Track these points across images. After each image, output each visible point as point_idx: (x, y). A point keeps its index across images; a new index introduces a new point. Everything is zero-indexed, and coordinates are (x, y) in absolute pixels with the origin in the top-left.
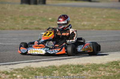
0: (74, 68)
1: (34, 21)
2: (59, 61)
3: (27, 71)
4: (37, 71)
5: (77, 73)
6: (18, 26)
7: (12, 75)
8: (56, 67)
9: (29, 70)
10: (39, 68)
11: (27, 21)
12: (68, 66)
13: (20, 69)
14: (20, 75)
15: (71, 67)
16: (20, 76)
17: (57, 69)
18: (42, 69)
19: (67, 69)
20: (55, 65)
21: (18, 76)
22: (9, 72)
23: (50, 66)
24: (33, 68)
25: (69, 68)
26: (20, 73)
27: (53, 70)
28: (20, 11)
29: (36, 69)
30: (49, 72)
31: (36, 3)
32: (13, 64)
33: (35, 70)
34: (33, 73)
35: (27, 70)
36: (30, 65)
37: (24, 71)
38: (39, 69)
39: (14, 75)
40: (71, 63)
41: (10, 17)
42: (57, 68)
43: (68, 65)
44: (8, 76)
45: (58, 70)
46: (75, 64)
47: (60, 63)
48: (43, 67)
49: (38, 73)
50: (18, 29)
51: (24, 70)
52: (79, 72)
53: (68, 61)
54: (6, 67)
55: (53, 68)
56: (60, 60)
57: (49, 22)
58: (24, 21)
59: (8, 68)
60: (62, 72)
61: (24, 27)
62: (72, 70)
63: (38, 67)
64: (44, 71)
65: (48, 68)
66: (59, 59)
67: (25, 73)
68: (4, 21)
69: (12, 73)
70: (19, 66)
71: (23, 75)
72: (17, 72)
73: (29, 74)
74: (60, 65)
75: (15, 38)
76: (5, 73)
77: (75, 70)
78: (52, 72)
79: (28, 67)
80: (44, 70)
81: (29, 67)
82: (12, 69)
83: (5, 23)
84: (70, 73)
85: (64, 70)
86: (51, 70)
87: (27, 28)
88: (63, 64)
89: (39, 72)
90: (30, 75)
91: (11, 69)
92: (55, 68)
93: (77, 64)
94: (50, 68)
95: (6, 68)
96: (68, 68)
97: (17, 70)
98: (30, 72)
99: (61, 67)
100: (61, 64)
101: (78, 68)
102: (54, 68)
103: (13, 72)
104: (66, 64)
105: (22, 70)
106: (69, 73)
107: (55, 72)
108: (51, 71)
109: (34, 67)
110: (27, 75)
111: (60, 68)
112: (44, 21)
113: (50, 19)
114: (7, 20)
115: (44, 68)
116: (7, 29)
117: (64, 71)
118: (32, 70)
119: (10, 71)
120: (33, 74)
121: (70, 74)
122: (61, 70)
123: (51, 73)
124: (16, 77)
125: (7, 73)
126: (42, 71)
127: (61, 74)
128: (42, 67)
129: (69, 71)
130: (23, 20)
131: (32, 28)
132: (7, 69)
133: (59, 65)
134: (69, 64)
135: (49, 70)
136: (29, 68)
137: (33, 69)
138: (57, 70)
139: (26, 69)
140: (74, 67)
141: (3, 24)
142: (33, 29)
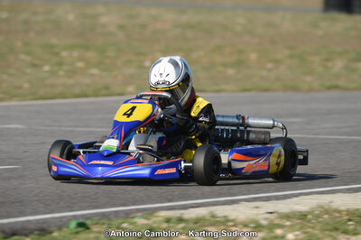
3: (320, 220)
4: (350, 220)
6: (308, 79)
7: (272, 232)
9: (326, 216)
10: (358, 210)
11: (338, 65)
13: (300, 212)
14: (297, 233)
16: (296, 235)
21: (290, 236)
22: (264, 222)
24: (339, 212)
26: (298, 227)
28: (320, 32)
29: (347, 215)
32: (277, 198)
33: (346, 218)
34: (337, 225)
35: (318, 216)
36: (331, 202)
37: (309, 221)
38: (358, 213)
39: (279, 232)
41: (287, 52)
44: (261, 235)
49: (351, 227)
50: (310, 90)
51: (310, 217)
54: (257, 207)
58: (330, 64)
59: (262, 211)
61: (329, 84)
67: (313, 228)
68: (270, 66)
69: (272, 227)
70: (297, 204)
71: (305, 233)
72: (288, 223)
73: (323, 230)
75: (296, 116)
76: (252, 225)
79: (323, 207)
81: (326, 207)
83: (270, 70)
87: (336, 87)
89: (357, 222)
90: (327, 233)
91: (271, 213)
95: (255, 211)
97: (287, 217)
98: (327, 224)
103: (277, 222)
105: (303, 216)
109: (343, 208)
110: (316, 232)
114: (277, 62)
116: (275, 90)
118: (336, 217)
119: (266, 219)
120: (336, 229)
124: (283, 237)
125: (258, 227)
130: (327, 60)
131: (352, 85)
136: (327, 212)
137: (337, 215)
139: (317, 212)
141: (264, 73)
142: (355, 89)
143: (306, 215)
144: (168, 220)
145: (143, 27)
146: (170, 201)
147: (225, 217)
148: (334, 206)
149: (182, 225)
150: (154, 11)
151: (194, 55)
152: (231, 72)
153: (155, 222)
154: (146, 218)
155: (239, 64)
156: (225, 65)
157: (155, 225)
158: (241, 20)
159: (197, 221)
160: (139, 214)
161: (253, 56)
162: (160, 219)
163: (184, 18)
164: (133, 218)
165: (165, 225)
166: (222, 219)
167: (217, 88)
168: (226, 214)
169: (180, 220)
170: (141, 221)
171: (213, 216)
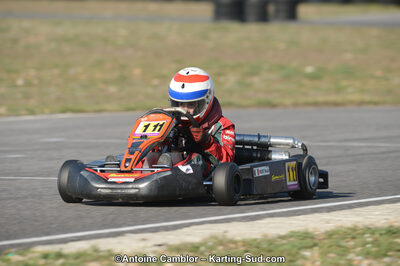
0: (376, 240)
1: (256, 80)
2: (326, 216)
3: (214, 251)
4: (247, 251)
5: (385, 255)
8: (313, 238)
9: (220, 248)
10: (255, 240)
11: (231, 80)
12: (354, 233)
15: (364, 234)
17: (315, 245)
18: (265, 246)
19: (352, 243)
20: (311, 230)
23: (292, 235)
24: (235, 242)
25: (357, 240)
27: (300, 249)
28: (210, 44)
29: (244, 246)
30: (289, 254)
31: (263, 17)
32: (167, 229)
33: (243, 249)
35: (212, 248)
36: (225, 232)
37: (202, 254)
38: (255, 244)
40: (367, 222)
41: (174, 66)
42: (316, 241)
43: (354, 229)
45: (321, 247)
46: (379, 225)
47: (328, 222)
48: (270, 237)
51: (202, 249)
52: (390, 253)
53: (357, 215)
54: (144, 240)
55: (304, 241)
56: (328, 212)
57: (306, 82)
58: (222, 79)
59: (150, 244)
60: (332, 255)
62: (368, 246)
63: (254, 237)
64: (270, 251)
65: (284, 241)
66: (328, 207)
68: (156, 82)
70: (188, 235)
74: (328, 229)
77: (379, 246)
78: (297, 253)
79: (216, 237)
80: (272, 247)
81: (220, 237)
82: (163, 248)
83: (156, 87)
84: (360, 258)
85: (340, 246)
86: (294, 246)
88: (339, 224)
91: (160, 245)
92: (309, 242)
93: (386, 226)
94: (292, 239)
95: (142, 244)
96: (354, 238)
97: (178, 249)
99: (330, 235)
100: (330, 227)
101: (391, 240)
102: (307, 240)
104: (349, 225)
105: (195, 248)
106: (358, 255)
107: (307, 253)
108: (295, 249)
109: (238, 238)
111: (326, 241)
112: (287, 77)
113: (309, 69)
114: (163, 77)
115: (271, 242)
117: (339, 250)
118: (232, 248)
119: (154, 252)
121: (361, 261)
122: (330, 246)
123: (294, 256)
126: (264, 250)
127: (330, 260)
128: (266, 236)
129: (359, 249)
130: (219, 74)
131: (246, 102)
132: (145, 248)
133: (323, 231)
134: (360, 226)
135: (287, 247)
136: (221, 243)
137: (232, 246)
138: (316, 248)
139: (210, 244)
140: (377, 235)
141: (150, 90)
142: (249, 106)
143: (198, 248)
144: (46, 256)
145: (15, 41)
146: (48, 234)
147: (109, 251)
148: (230, 236)
149: (61, 261)
150: (26, 24)
151: (72, 72)
152: (112, 89)
153: (31, 259)
154: (20, 254)
155: (123, 80)
156: (106, 82)
157: (31, 262)
158: (123, 32)
159: (79, 256)
160: (13, 250)
161: (137, 72)
162: (37, 255)
163: (60, 30)
164: (7, 254)
165: (42, 262)
166: (106, 254)
167: (97, 107)
168: (109, 247)
169: (59, 255)
170: (15, 258)
171: (96, 250)
